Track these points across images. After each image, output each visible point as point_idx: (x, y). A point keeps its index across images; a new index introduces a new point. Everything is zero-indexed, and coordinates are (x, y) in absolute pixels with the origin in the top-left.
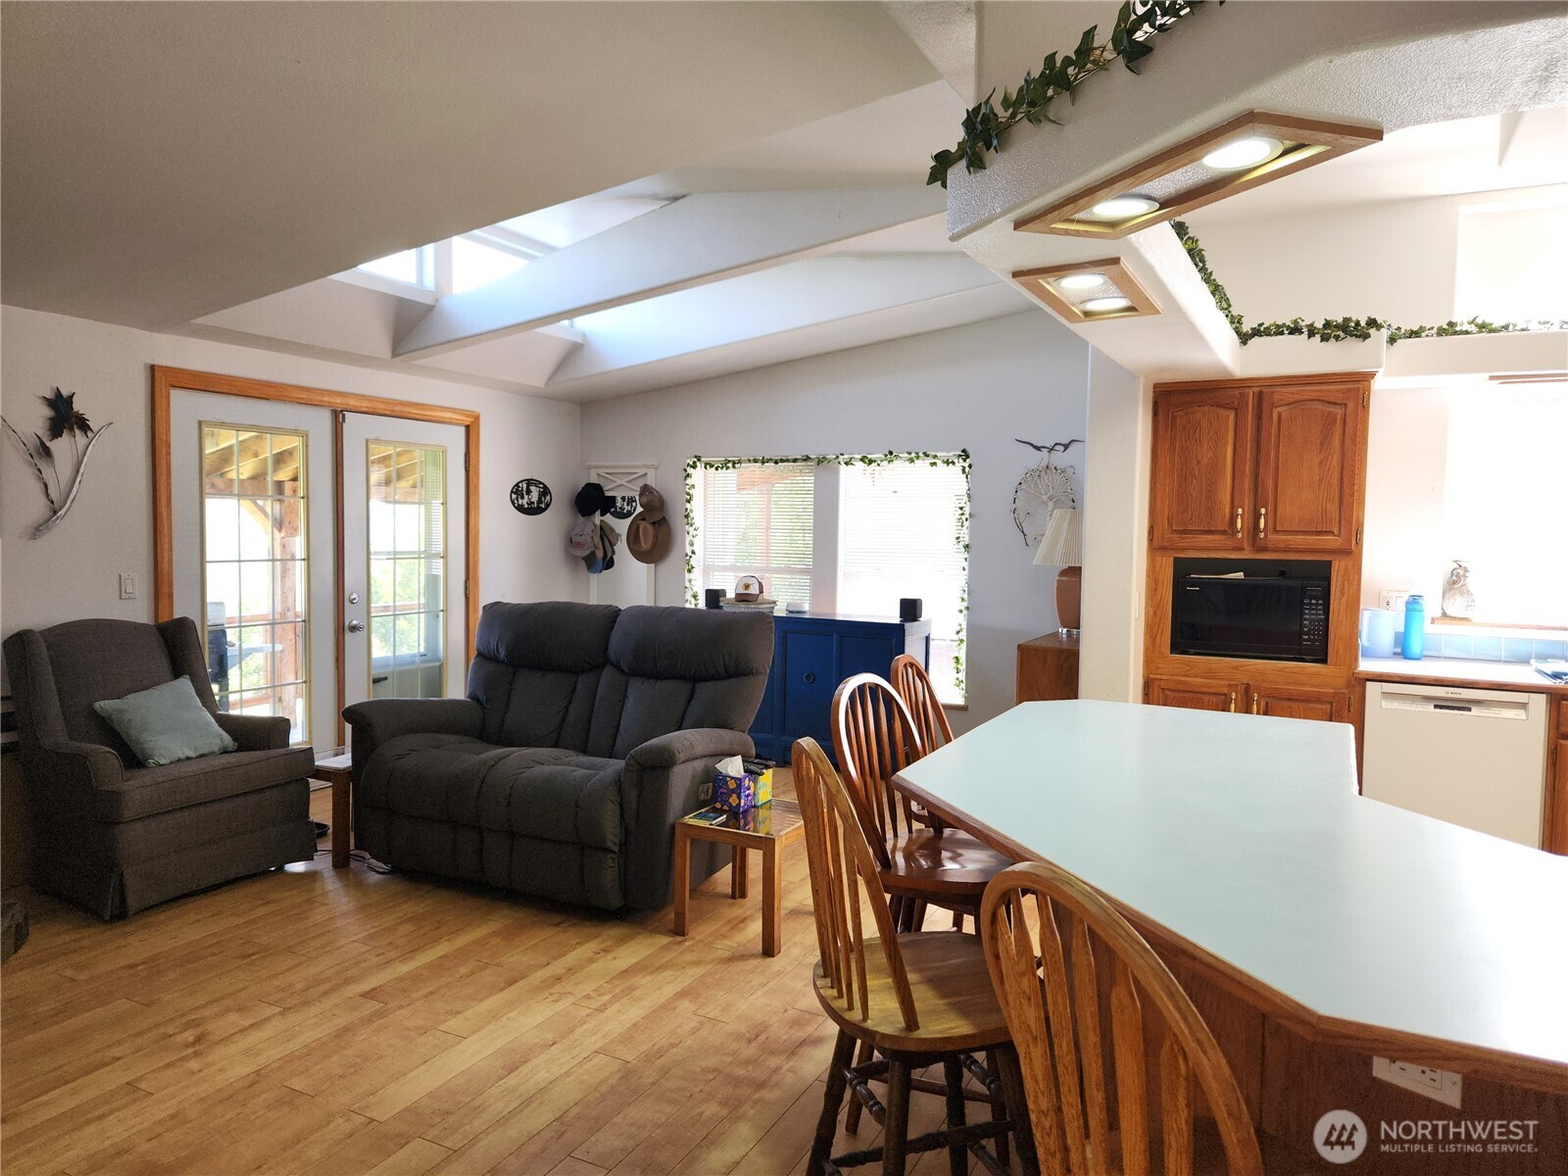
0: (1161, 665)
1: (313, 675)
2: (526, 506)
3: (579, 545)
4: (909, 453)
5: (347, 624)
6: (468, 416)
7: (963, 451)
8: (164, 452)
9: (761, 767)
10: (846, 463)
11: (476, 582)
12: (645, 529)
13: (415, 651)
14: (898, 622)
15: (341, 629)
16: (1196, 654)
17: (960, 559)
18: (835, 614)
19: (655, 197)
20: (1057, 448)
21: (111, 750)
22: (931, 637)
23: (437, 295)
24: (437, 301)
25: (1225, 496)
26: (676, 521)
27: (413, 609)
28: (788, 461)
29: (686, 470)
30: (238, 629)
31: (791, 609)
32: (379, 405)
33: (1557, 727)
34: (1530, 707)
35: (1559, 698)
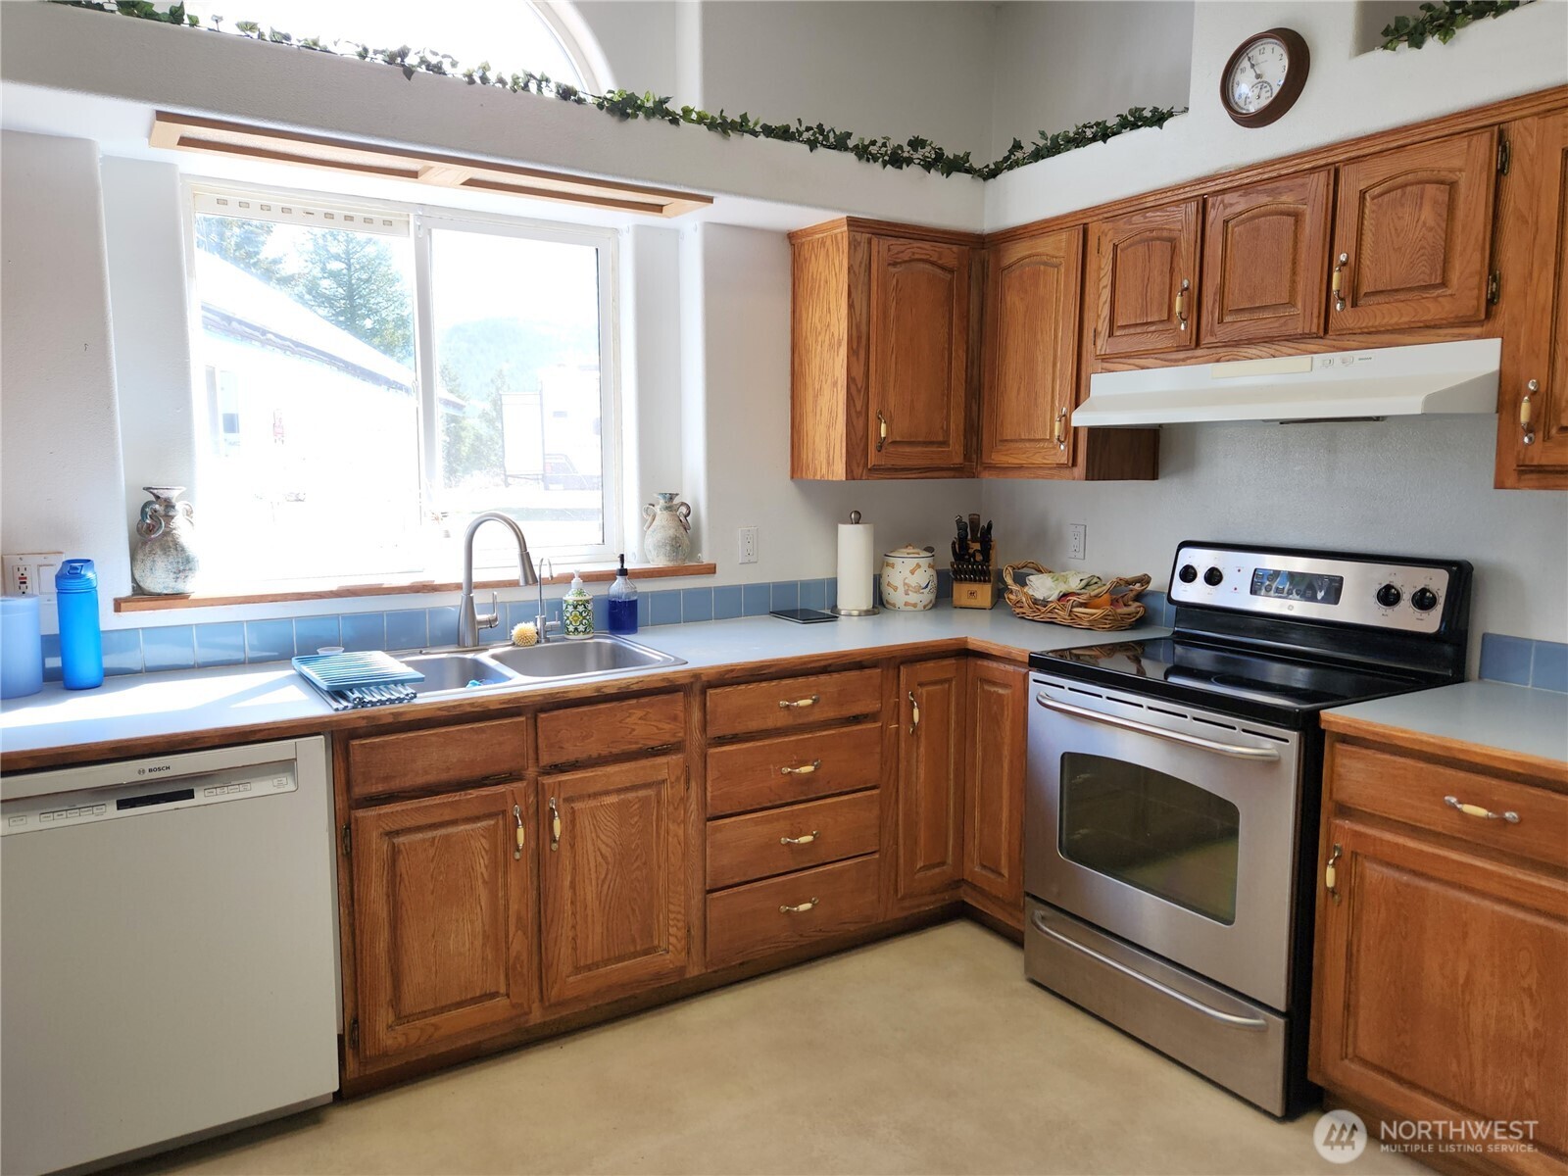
33: (348, 785)
34: (300, 765)
35: (341, 737)
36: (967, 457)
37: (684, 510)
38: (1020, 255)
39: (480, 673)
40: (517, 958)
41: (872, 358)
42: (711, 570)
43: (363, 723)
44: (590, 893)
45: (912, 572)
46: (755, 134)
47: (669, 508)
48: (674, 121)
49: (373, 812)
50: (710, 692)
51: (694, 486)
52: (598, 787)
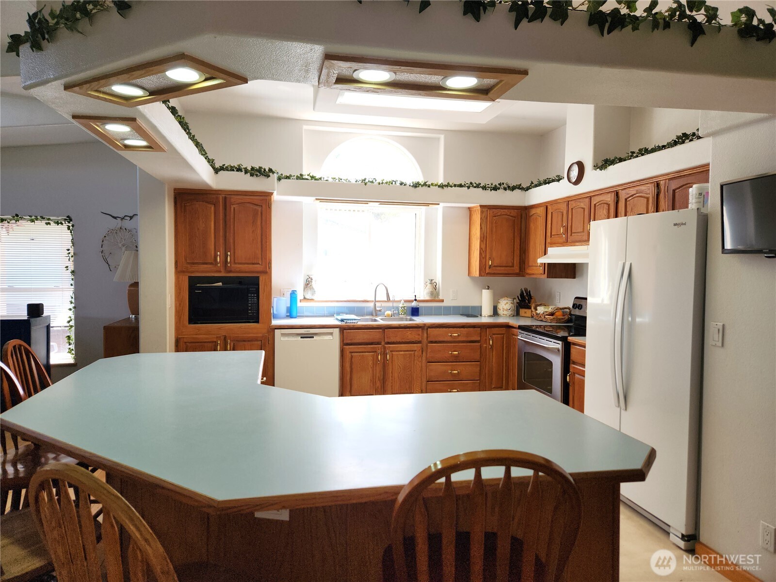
0: (184, 331)
4: (30, 216)
7: (68, 217)
14: (27, 319)
16: (201, 323)
17: (69, 279)
20: (126, 218)
22: (51, 325)
25: (212, 246)
33: (343, 341)
34: (334, 334)
35: (343, 329)
36: (520, 271)
37: (435, 284)
38: (534, 213)
39: (375, 320)
40: (378, 387)
41: (488, 242)
42: (442, 301)
43: (346, 327)
44: (396, 375)
45: (505, 304)
46: (451, 187)
47: (431, 283)
48: (429, 186)
49: (347, 347)
50: (429, 329)
51: (438, 279)
52: (399, 349)
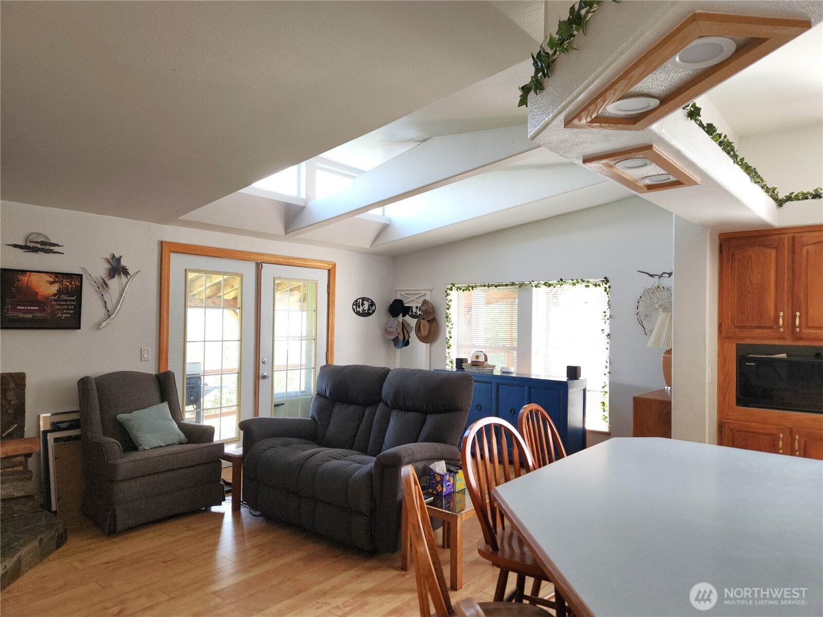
0: (730, 413)
1: (241, 402)
2: (361, 312)
3: (390, 333)
4: (572, 280)
5: (260, 375)
6: (329, 264)
7: (605, 278)
8: (166, 285)
9: (457, 468)
10: (536, 286)
11: (332, 353)
12: (424, 324)
13: (298, 390)
14: (566, 380)
15: (258, 377)
16: (754, 407)
17: (604, 342)
18: (530, 374)
19: (413, 140)
20: (664, 275)
21: (116, 441)
22: (587, 389)
23: (306, 201)
24: (306, 204)
25: (771, 304)
26: (441, 319)
27: (298, 367)
28: (503, 285)
29: (446, 292)
30: (220, 375)
31: (503, 371)
32: (280, 260)
